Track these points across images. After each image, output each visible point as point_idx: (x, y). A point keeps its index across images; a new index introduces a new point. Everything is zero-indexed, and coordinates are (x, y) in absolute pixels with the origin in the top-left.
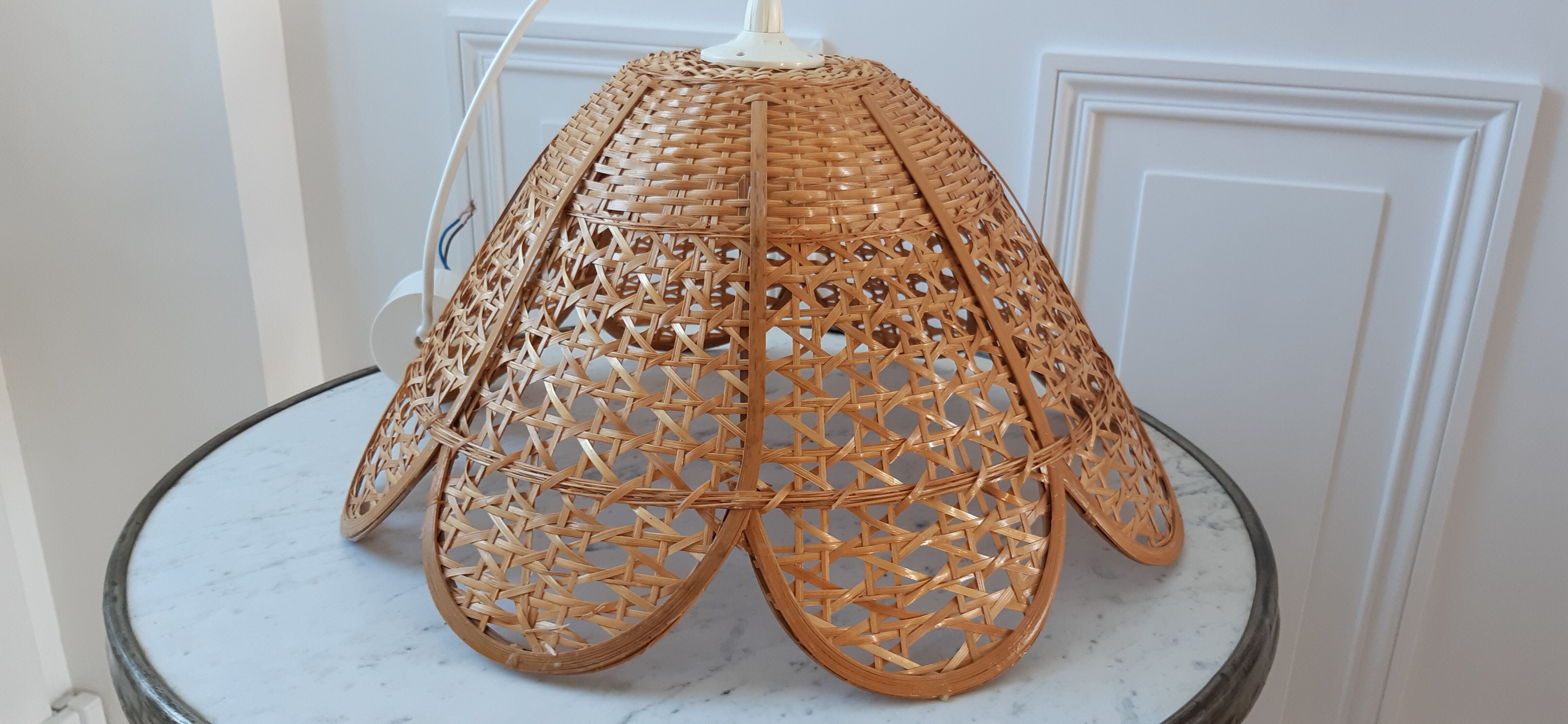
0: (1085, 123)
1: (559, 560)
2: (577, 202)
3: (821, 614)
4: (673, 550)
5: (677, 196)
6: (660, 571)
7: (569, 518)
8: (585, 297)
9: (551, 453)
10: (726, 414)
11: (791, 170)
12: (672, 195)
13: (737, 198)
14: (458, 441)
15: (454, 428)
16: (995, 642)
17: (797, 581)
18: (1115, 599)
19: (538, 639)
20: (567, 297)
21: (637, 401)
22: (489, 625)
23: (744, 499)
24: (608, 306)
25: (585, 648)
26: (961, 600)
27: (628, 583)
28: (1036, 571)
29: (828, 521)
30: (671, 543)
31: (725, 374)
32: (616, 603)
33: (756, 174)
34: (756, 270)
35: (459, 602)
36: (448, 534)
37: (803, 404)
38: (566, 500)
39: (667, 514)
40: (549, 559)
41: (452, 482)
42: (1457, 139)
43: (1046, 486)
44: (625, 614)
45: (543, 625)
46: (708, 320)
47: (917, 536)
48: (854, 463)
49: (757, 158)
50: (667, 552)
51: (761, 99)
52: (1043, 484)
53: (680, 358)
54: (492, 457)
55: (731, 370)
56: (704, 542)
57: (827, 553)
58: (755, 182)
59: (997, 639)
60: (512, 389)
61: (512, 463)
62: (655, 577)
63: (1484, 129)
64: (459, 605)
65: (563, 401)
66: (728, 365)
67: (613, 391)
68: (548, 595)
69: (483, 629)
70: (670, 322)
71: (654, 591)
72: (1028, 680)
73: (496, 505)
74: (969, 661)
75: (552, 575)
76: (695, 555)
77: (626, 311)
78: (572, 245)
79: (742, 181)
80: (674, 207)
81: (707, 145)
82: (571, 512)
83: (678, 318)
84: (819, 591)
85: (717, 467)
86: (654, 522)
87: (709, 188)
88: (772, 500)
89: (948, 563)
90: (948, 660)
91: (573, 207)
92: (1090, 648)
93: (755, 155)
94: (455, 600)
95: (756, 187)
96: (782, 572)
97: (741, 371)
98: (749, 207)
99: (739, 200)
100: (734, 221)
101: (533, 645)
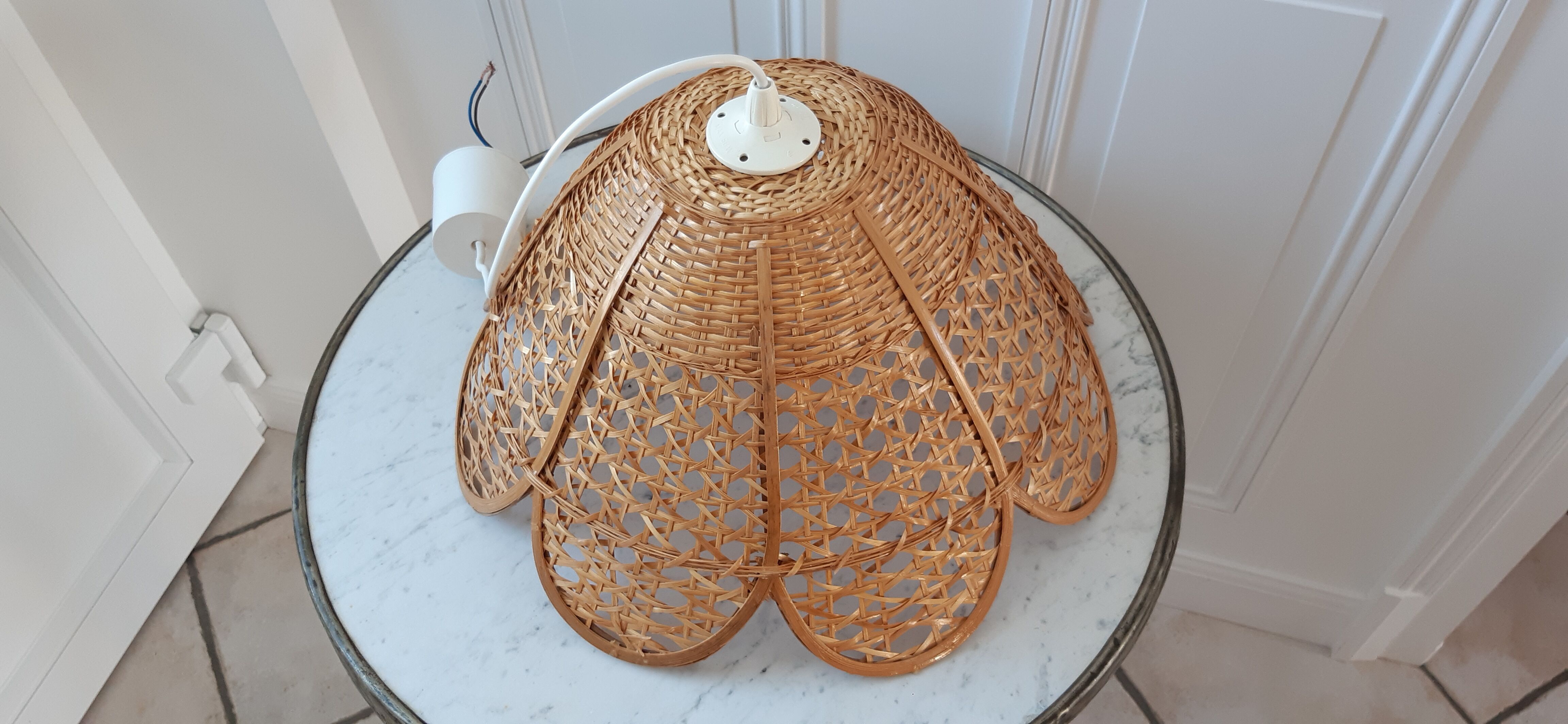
1: (637, 594)
2: (614, 316)
3: (828, 634)
4: (719, 599)
5: (699, 338)
6: (711, 611)
7: (641, 569)
8: (632, 407)
9: (622, 520)
10: (751, 510)
11: (793, 315)
12: (694, 336)
13: (749, 345)
14: (549, 492)
15: (542, 477)
16: (954, 628)
17: (810, 615)
19: (630, 641)
20: (617, 402)
21: (683, 495)
22: (593, 624)
23: (769, 573)
24: (652, 418)
25: (663, 654)
27: (689, 617)
28: (986, 573)
29: (831, 577)
30: (717, 594)
31: (749, 481)
32: (682, 628)
33: (764, 326)
34: (769, 410)
35: (569, 604)
36: (552, 554)
37: (810, 500)
38: (638, 557)
39: (713, 577)
40: (630, 593)
41: (547, 515)
43: (999, 510)
44: (689, 634)
45: (632, 633)
46: (733, 441)
47: (897, 574)
48: (849, 536)
49: (765, 310)
50: (716, 599)
51: (765, 246)
52: (996, 509)
53: (712, 467)
54: (575, 512)
55: (754, 479)
56: (742, 595)
57: (831, 597)
58: (764, 330)
60: (583, 461)
61: (593, 521)
62: (708, 615)
64: (569, 606)
65: (623, 482)
66: (751, 475)
67: (663, 485)
68: (632, 615)
69: (589, 627)
70: (703, 437)
71: (708, 623)
73: (585, 546)
74: (934, 645)
75: (633, 604)
76: (737, 603)
77: (668, 425)
78: (615, 355)
79: (753, 331)
80: (698, 346)
81: (721, 292)
82: (642, 565)
83: (709, 437)
84: (826, 620)
85: (747, 547)
86: (704, 581)
87: (726, 336)
88: (791, 571)
89: (921, 587)
90: (919, 646)
91: (611, 318)
93: (762, 303)
94: (565, 602)
95: (764, 334)
96: (799, 611)
97: (761, 479)
98: (760, 353)
99: (751, 347)
100: (748, 364)
101: (627, 643)
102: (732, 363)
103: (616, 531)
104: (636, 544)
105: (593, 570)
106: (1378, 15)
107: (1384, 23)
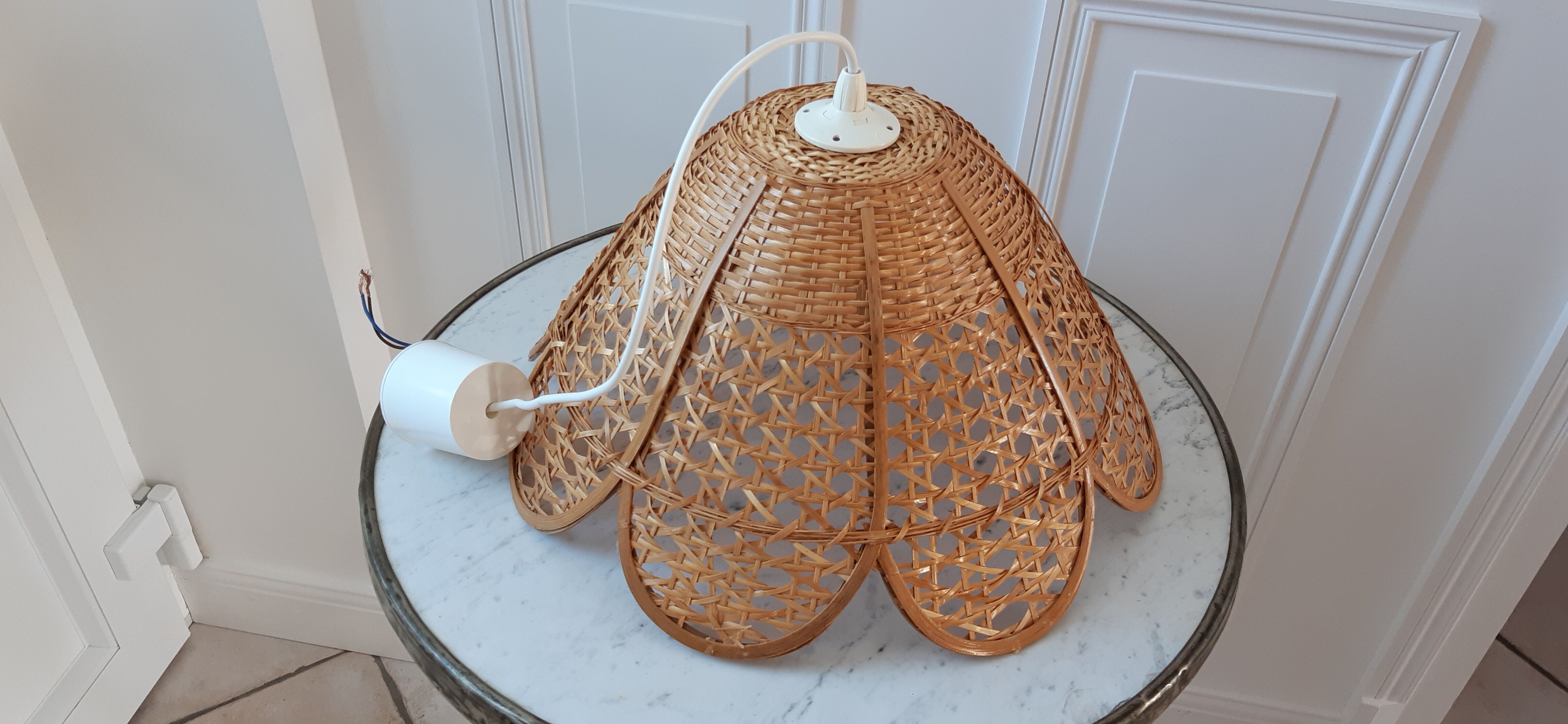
0: (1085, 29)
1: (737, 579)
2: (717, 289)
3: (932, 608)
4: (825, 573)
5: (807, 297)
6: (816, 588)
7: (742, 549)
8: (736, 376)
9: (722, 499)
10: (857, 472)
11: (897, 271)
12: (801, 296)
13: (857, 300)
14: (640, 482)
15: (633, 468)
16: (1048, 605)
17: (916, 587)
19: (727, 634)
20: (720, 374)
21: (788, 463)
22: (686, 622)
23: (878, 537)
24: (756, 385)
25: (765, 643)
26: (1026, 582)
27: (793, 597)
28: (1075, 548)
29: (936, 543)
30: (823, 568)
31: (856, 441)
32: (785, 610)
33: (871, 280)
34: (877, 360)
35: (659, 604)
36: (641, 551)
37: (915, 460)
38: (738, 534)
39: (819, 548)
40: (730, 578)
41: (636, 510)
42: (1403, 57)
43: (1082, 483)
44: (792, 618)
45: (730, 624)
46: (840, 400)
47: (997, 543)
48: (952, 499)
49: (871, 265)
50: (821, 574)
51: (868, 206)
53: (819, 429)
54: (671, 498)
55: (859, 438)
56: (848, 567)
57: (936, 566)
58: (871, 287)
59: (1049, 603)
60: (680, 442)
61: (690, 505)
62: (813, 592)
63: (1427, 50)
64: (659, 606)
65: (726, 457)
67: (767, 454)
68: (731, 604)
69: (682, 626)
70: (810, 399)
71: (813, 602)
73: (681, 534)
74: (1032, 622)
75: (732, 590)
76: (843, 576)
77: (773, 390)
78: (718, 327)
79: (861, 286)
80: (805, 305)
81: (828, 251)
82: (743, 545)
83: (816, 398)
85: (854, 513)
86: (810, 554)
87: (834, 292)
88: (898, 536)
89: (1018, 558)
90: (1017, 625)
91: (713, 292)
92: (1123, 582)
93: (869, 261)
94: (655, 603)
95: (872, 291)
96: (904, 583)
97: (867, 438)
98: (868, 307)
99: (858, 301)
100: (856, 319)
101: (723, 637)
102: (839, 319)
103: (716, 511)
104: (738, 521)
105: (689, 559)
106: (1333, 95)
107: (1338, 102)
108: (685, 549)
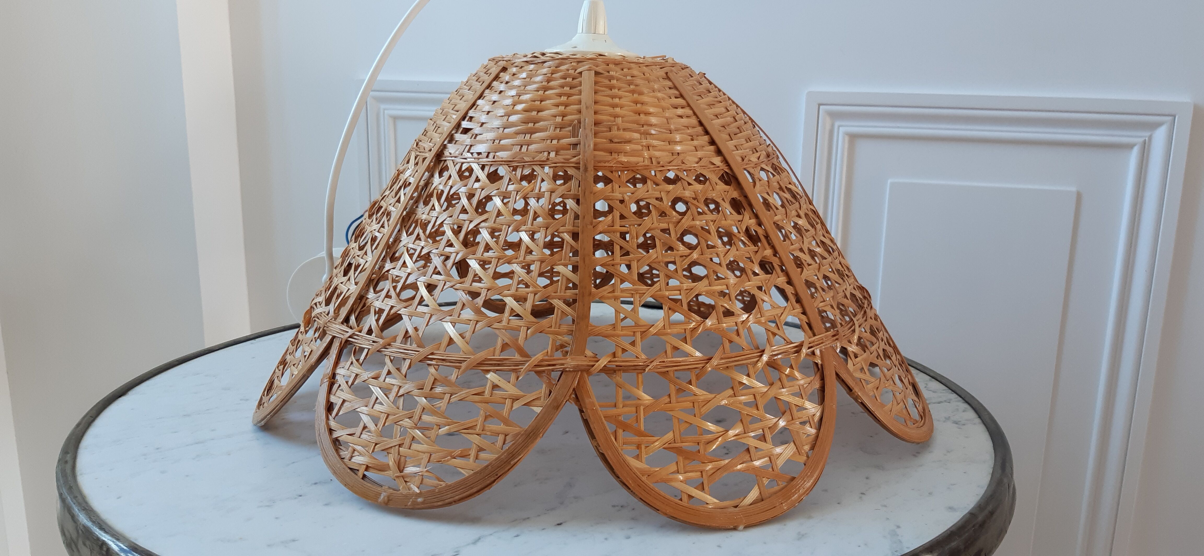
0: (841, 143)
1: (425, 418)
2: (447, 150)
3: (638, 457)
4: (516, 405)
5: (524, 138)
6: (506, 422)
7: (433, 383)
8: (451, 217)
9: (421, 335)
10: (560, 299)
11: (613, 119)
12: (521, 138)
13: (571, 138)
14: (348, 332)
15: (345, 324)
16: (782, 486)
17: (618, 429)
18: (879, 467)
19: (406, 482)
20: (437, 218)
21: (490, 291)
22: (366, 473)
23: (574, 363)
24: (469, 222)
25: (444, 485)
26: (752, 450)
27: (480, 432)
28: (813, 431)
29: (642, 382)
30: (515, 399)
31: (560, 268)
32: (470, 449)
33: (585, 120)
34: (585, 189)
36: (336, 404)
37: (622, 291)
38: (432, 370)
39: (513, 376)
40: (416, 417)
41: (341, 364)
42: (1130, 146)
43: (820, 366)
44: (477, 458)
45: (410, 469)
46: (547, 229)
47: (715, 397)
48: (663, 337)
49: (586, 109)
50: (512, 407)
51: (589, 70)
52: (817, 364)
53: (525, 257)
54: (374, 342)
55: (565, 265)
56: (542, 398)
57: (642, 408)
58: (585, 126)
59: (782, 484)
60: (392, 290)
61: (389, 345)
62: (502, 427)
63: (1150, 138)
64: (343, 458)
65: (431, 294)
66: (562, 261)
67: (471, 285)
68: (415, 445)
69: (361, 476)
70: (517, 231)
71: (501, 438)
72: (810, 517)
73: (376, 378)
74: (761, 499)
75: (418, 429)
76: (535, 409)
77: (483, 224)
78: (442, 180)
79: (575, 125)
80: (522, 146)
81: (548, 102)
82: (435, 379)
83: (523, 228)
84: (636, 439)
85: (553, 340)
86: (502, 383)
87: (549, 131)
88: (597, 364)
89: (741, 420)
90: (742, 498)
91: (444, 154)
92: (861, 498)
93: (584, 107)
94: (339, 456)
95: (585, 129)
96: (605, 422)
97: (573, 266)
98: (580, 144)
99: (572, 139)
100: (568, 155)
101: (401, 486)
102: (553, 154)
103: (414, 346)
104: (432, 354)
105: (381, 403)
106: (1074, 189)
107: (1079, 196)
108: (377, 391)
